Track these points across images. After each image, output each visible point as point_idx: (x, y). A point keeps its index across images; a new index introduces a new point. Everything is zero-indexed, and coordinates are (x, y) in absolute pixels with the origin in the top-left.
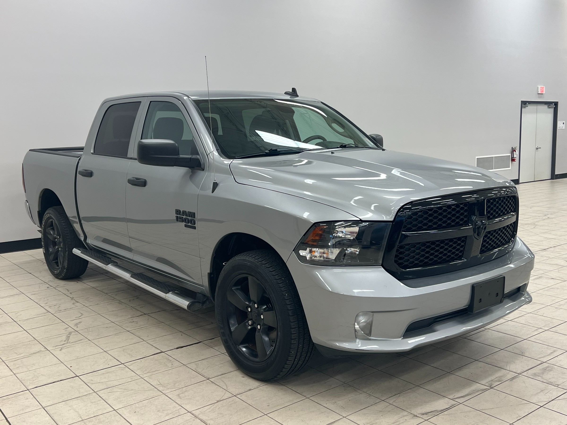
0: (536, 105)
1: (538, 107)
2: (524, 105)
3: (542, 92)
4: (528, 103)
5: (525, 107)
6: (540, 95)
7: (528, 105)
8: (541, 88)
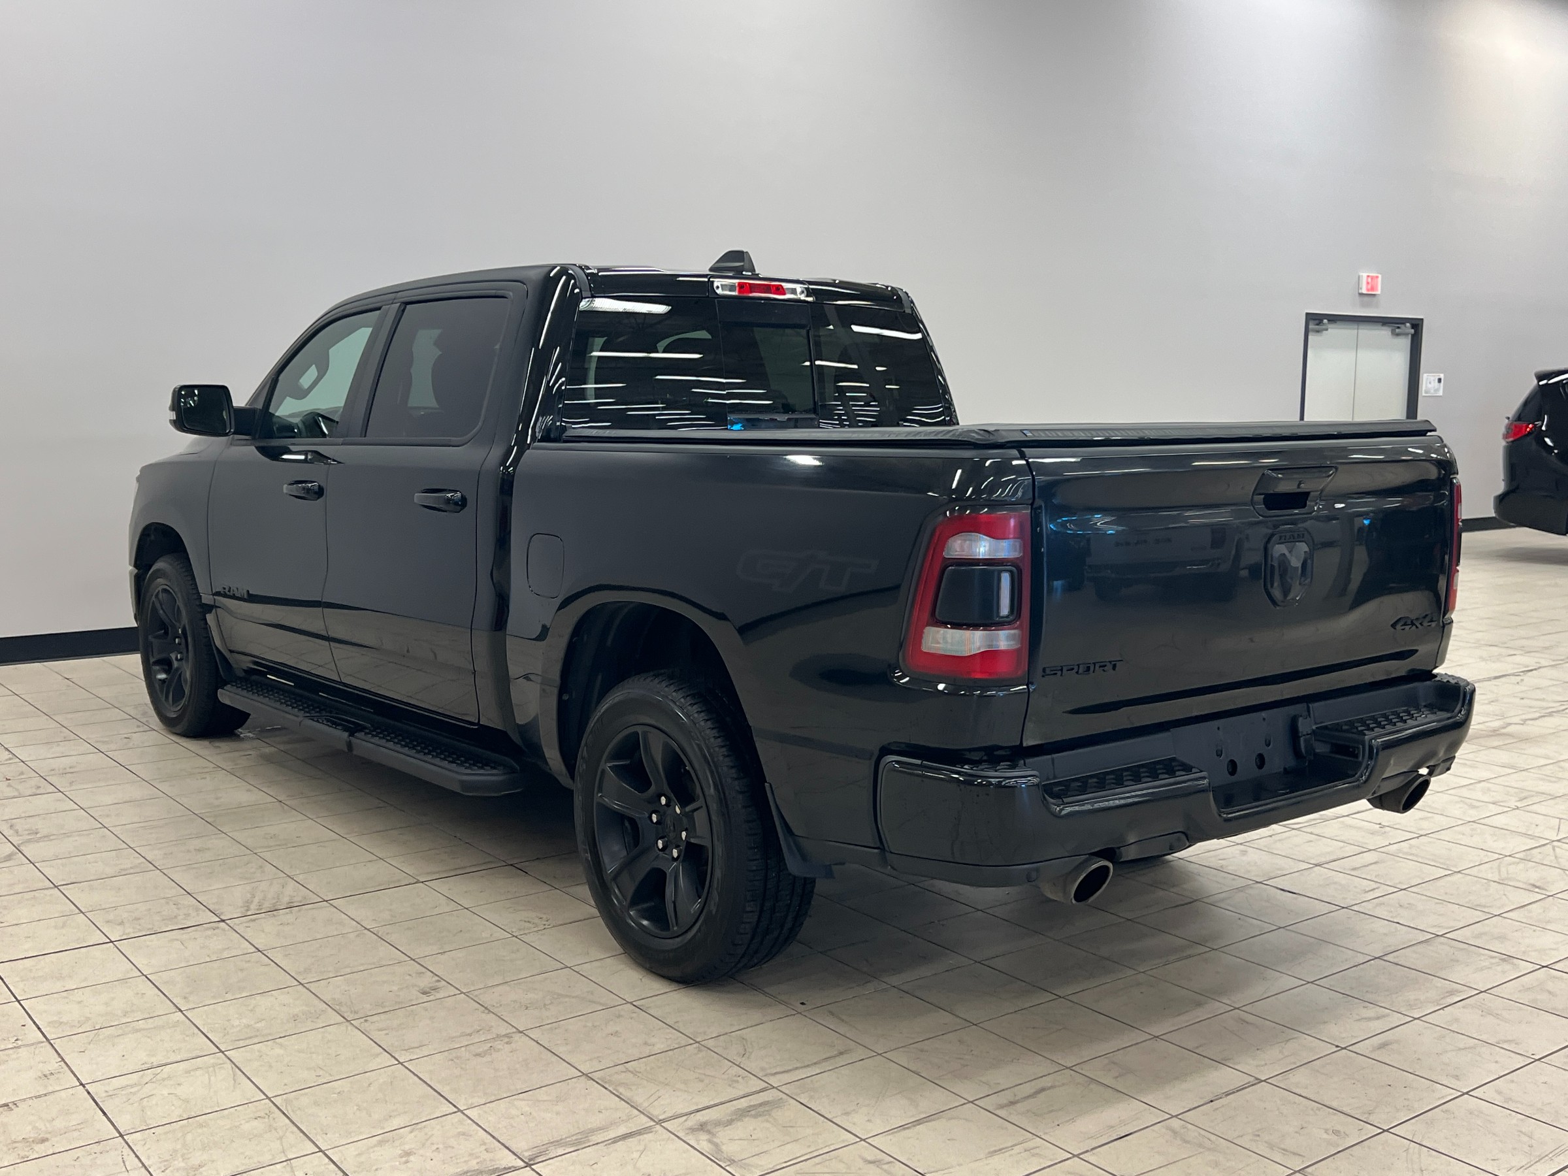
0: (1356, 327)
1: (1360, 331)
2: (1317, 325)
3: (1372, 289)
4: (1329, 321)
5: (1318, 331)
6: (1366, 299)
7: (1330, 326)
8: (1370, 280)
